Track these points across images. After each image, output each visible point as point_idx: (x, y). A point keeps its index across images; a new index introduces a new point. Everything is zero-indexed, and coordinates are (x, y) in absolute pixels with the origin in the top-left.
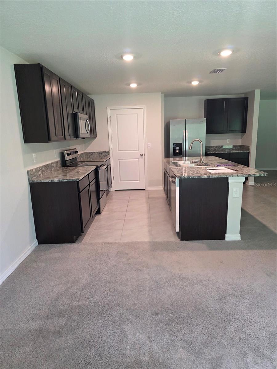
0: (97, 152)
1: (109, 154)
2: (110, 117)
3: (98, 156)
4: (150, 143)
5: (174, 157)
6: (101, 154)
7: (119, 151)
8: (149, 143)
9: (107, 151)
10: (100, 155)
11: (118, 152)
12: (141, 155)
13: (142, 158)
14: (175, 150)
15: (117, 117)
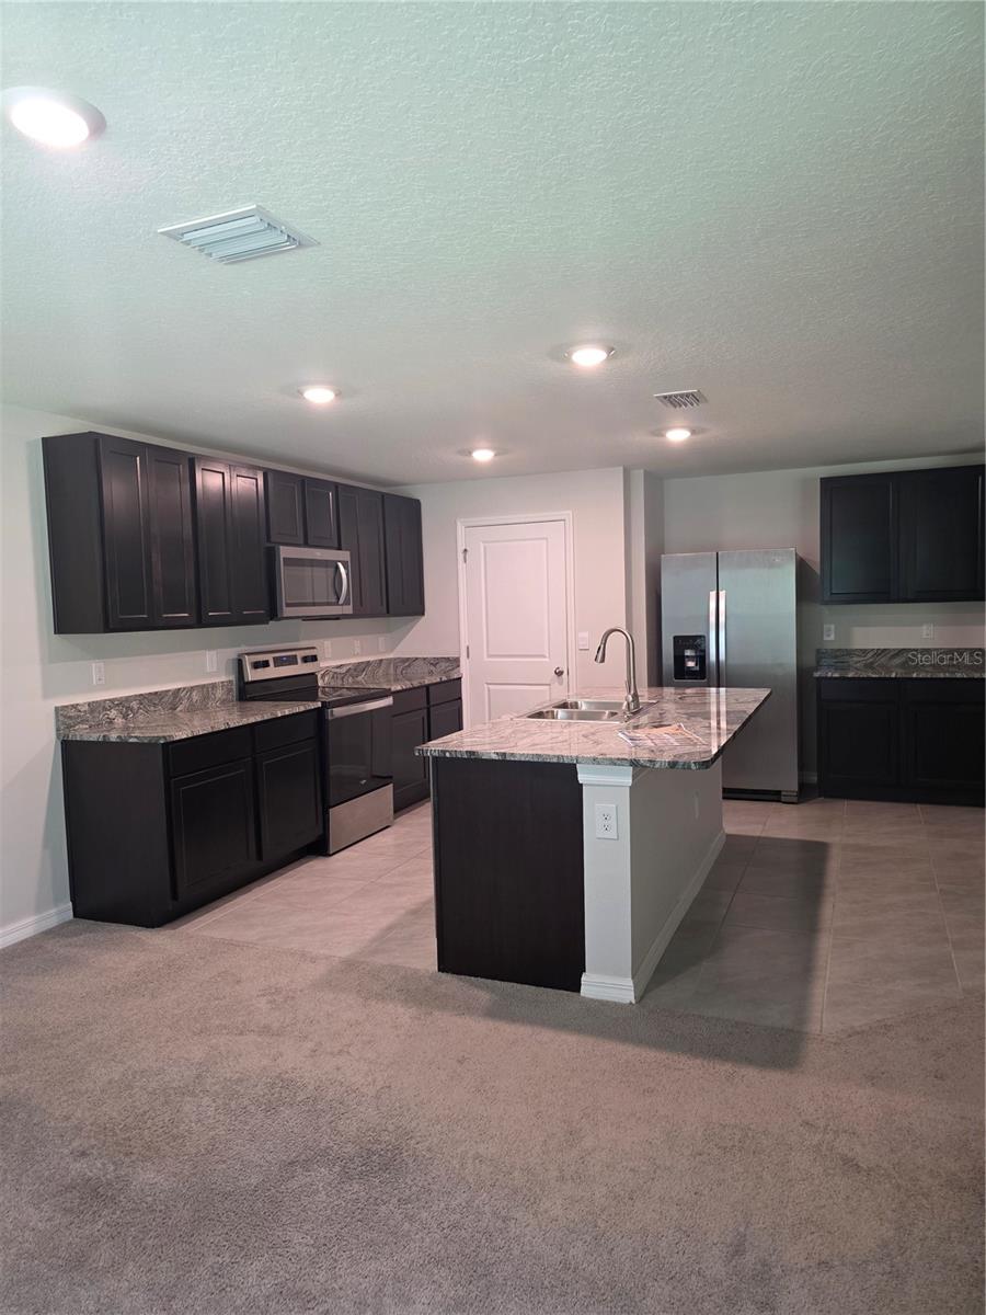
0: (425, 659)
1: (459, 666)
2: (465, 550)
3: (426, 671)
4: (586, 635)
5: (677, 686)
6: (435, 665)
7: (489, 656)
8: (581, 635)
9: (452, 655)
10: (432, 668)
11: (486, 659)
12: (559, 673)
13: (561, 683)
14: (679, 659)
15: (485, 548)
